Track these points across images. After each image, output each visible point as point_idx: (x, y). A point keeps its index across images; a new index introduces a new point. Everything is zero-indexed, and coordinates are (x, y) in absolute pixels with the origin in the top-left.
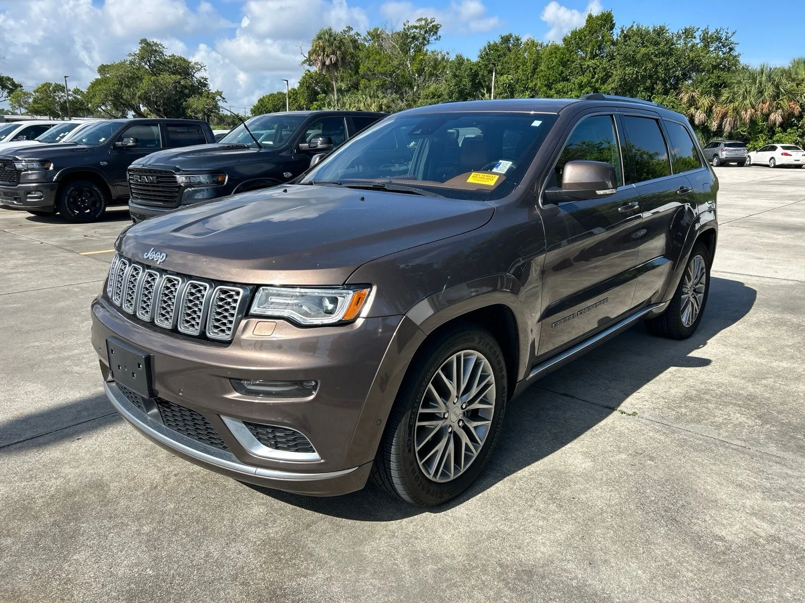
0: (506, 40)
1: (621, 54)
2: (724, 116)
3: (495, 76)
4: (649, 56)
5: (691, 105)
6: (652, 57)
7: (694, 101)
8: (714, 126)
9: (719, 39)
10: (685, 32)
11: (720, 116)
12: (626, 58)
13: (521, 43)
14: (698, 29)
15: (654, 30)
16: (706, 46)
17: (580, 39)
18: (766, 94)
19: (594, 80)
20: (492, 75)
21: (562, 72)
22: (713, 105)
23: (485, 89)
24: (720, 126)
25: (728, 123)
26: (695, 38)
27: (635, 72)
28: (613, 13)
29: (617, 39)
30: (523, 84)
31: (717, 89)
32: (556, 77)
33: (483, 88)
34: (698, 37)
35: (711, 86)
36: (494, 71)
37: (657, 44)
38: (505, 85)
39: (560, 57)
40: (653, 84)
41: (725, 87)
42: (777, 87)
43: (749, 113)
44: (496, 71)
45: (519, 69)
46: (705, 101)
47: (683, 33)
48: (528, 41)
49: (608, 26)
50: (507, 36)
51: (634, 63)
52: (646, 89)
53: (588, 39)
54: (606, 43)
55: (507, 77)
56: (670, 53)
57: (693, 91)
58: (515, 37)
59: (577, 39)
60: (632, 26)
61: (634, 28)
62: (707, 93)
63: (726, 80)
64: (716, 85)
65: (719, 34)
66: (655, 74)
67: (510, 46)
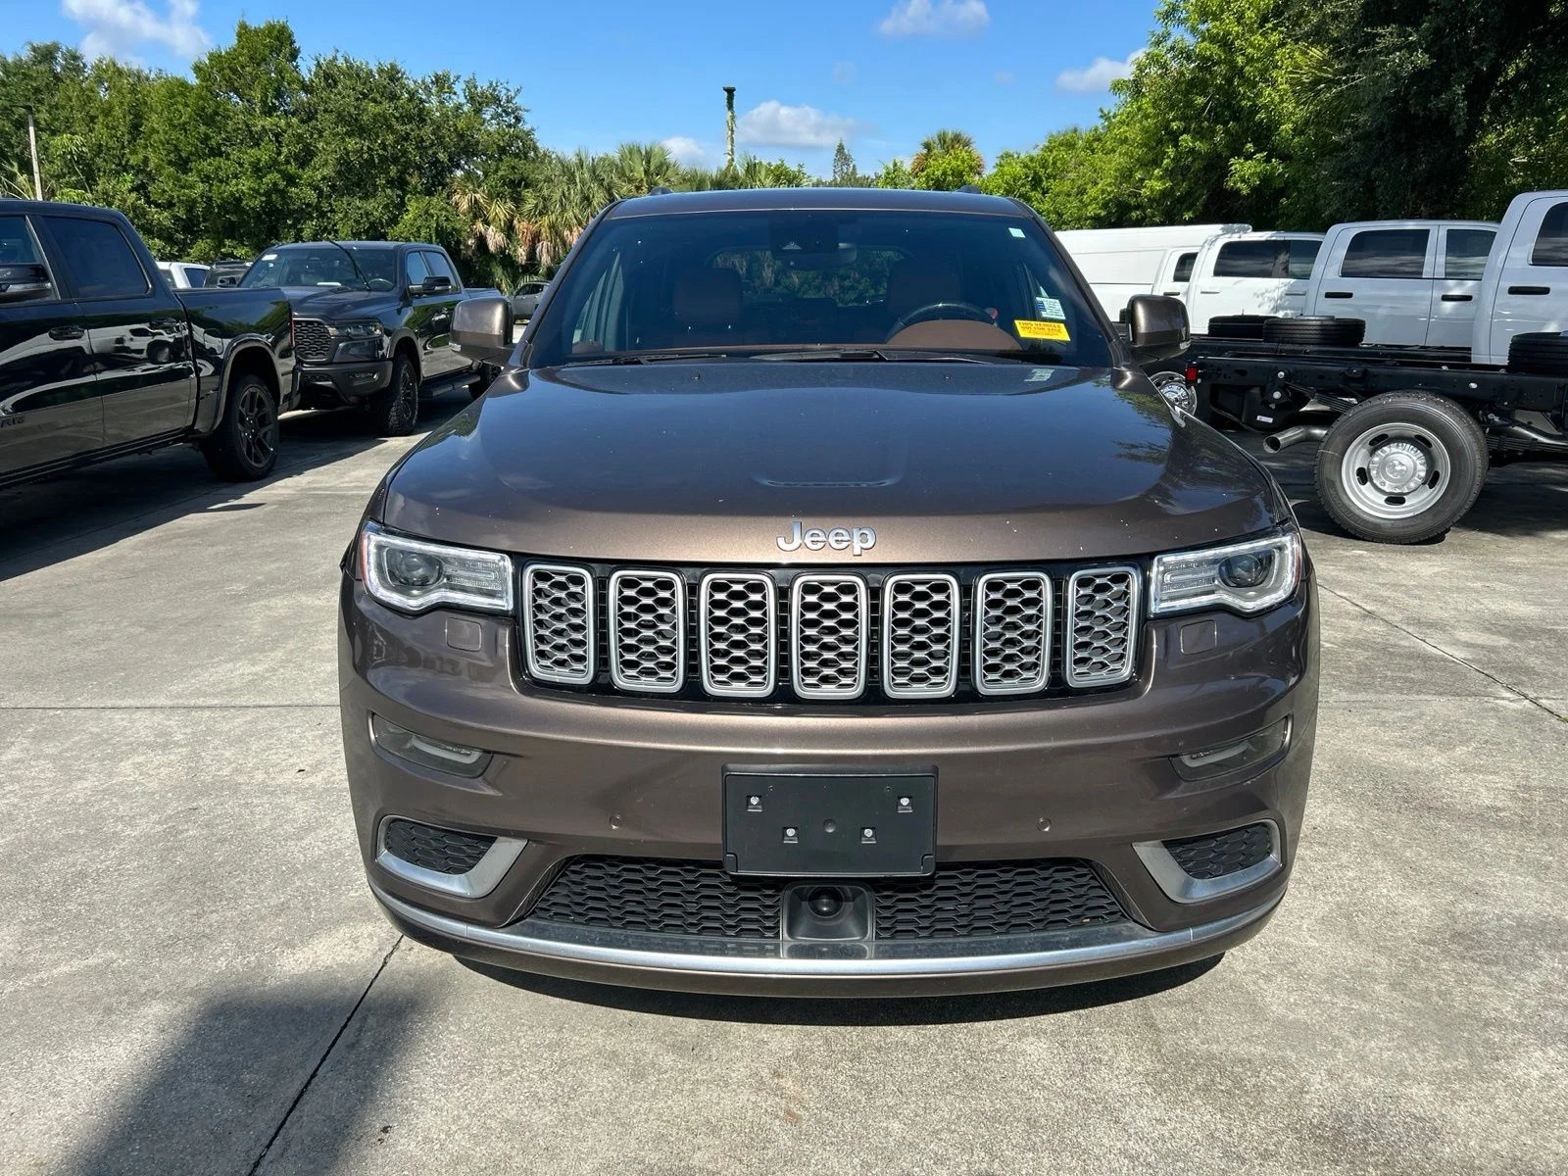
0: (47, 54)
1: (332, 111)
2: (536, 238)
3: (37, 136)
4: (386, 120)
5: (476, 217)
6: (393, 121)
7: (480, 209)
8: (521, 255)
9: (497, 100)
10: (437, 81)
11: (529, 238)
12: (341, 119)
13: (85, 66)
14: (458, 77)
15: (381, 71)
16: (478, 111)
17: (234, 71)
18: (595, 203)
19: (282, 158)
20: (28, 132)
21: (207, 137)
22: (512, 216)
23: (15, 164)
24: (532, 254)
25: (545, 250)
26: (455, 93)
27: (365, 148)
28: (292, 27)
29: (312, 81)
30: (114, 156)
31: (515, 188)
32: (196, 147)
33: (8, 161)
34: (460, 93)
35: (504, 184)
36: (31, 122)
37: (393, 97)
38: (69, 157)
39: (196, 104)
40: (403, 172)
41: (526, 186)
42: (609, 190)
43: (576, 234)
44: (36, 124)
45: (95, 123)
46: (500, 210)
47: (433, 82)
48: (101, 62)
49: (287, 50)
50: (47, 48)
51: (359, 130)
52: (391, 183)
53: (251, 74)
54: (289, 84)
55: (72, 139)
56: (421, 117)
57: (475, 192)
58: (68, 51)
59: (222, 71)
60: (335, 58)
61: (340, 62)
62: (500, 195)
63: (525, 175)
64: (512, 182)
65: (494, 90)
66: (403, 156)
67: (59, 70)
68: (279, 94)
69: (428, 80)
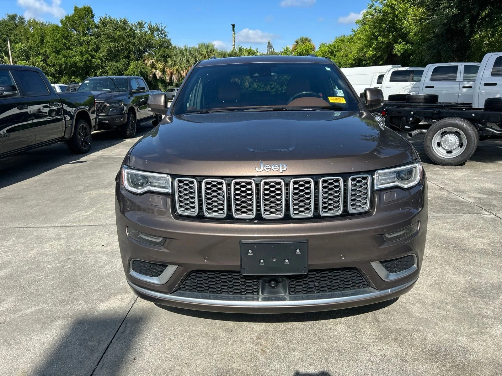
0: (13, 18)
1: (105, 34)
2: (172, 74)
3: (10, 44)
4: (123, 37)
5: (152, 67)
6: (125, 37)
7: (154, 65)
8: (167, 79)
9: (158, 30)
11: (170, 74)
12: (108, 37)
13: (25, 21)
14: (146, 23)
15: (121, 21)
16: (152, 33)
17: (73, 22)
18: (191, 62)
19: (90, 50)
20: (7, 43)
21: (65, 43)
22: (164, 67)
23: (4, 53)
24: (171, 79)
25: (175, 78)
26: (145, 28)
27: (116, 46)
28: (92, 7)
29: (99, 25)
30: (35, 50)
31: (165, 58)
32: (62, 46)
33: (1, 53)
34: (146, 28)
35: (161, 57)
36: (8, 40)
37: (125, 29)
38: (21, 51)
39: (62, 33)
40: (129, 53)
41: (169, 57)
42: (195, 58)
43: (185, 72)
44: (10, 40)
45: (29, 40)
46: (160, 65)
47: (138, 24)
48: (30, 20)
49: (90, 15)
50: (13, 15)
51: (114, 40)
52: (125, 57)
53: (79, 23)
54: (91, 26)
55: (22, 45)
56: (134, 36)
57: (152, 59)
58: (20, 16)
59: (69, 22)
60: (106, 17)
61: (108, 18)
62: (160, 60)
63: (168, 54)
64: (164, 56)
65: (157, 26)
66: (129, 48)
67: (17, 23)
68: (88, 29)
69: (136, 24)
